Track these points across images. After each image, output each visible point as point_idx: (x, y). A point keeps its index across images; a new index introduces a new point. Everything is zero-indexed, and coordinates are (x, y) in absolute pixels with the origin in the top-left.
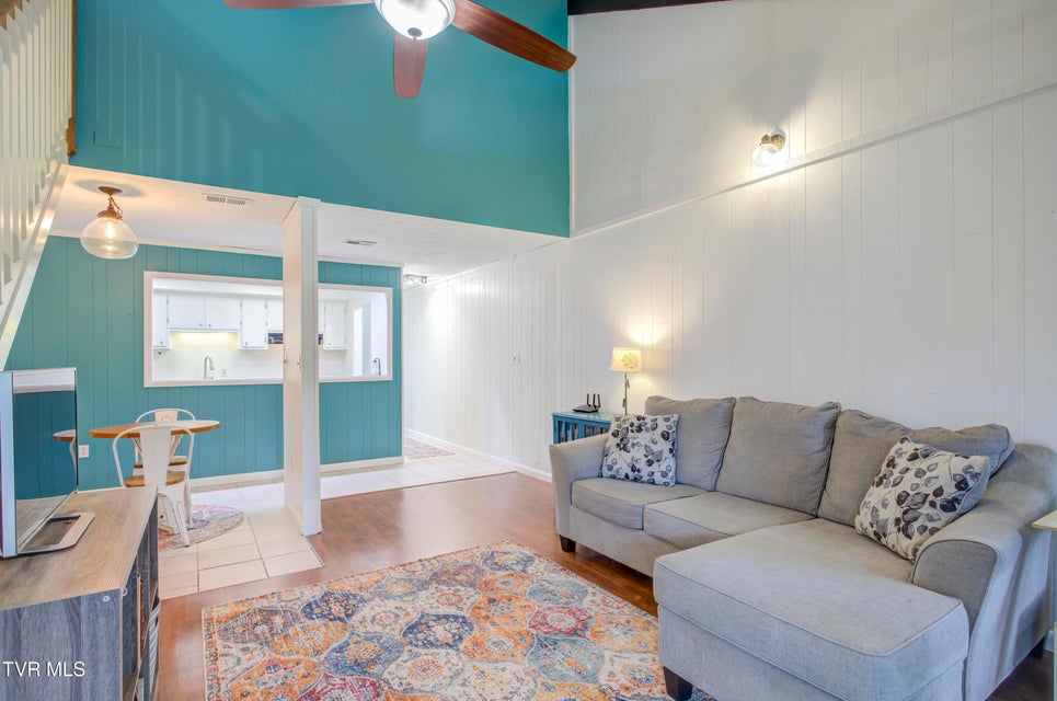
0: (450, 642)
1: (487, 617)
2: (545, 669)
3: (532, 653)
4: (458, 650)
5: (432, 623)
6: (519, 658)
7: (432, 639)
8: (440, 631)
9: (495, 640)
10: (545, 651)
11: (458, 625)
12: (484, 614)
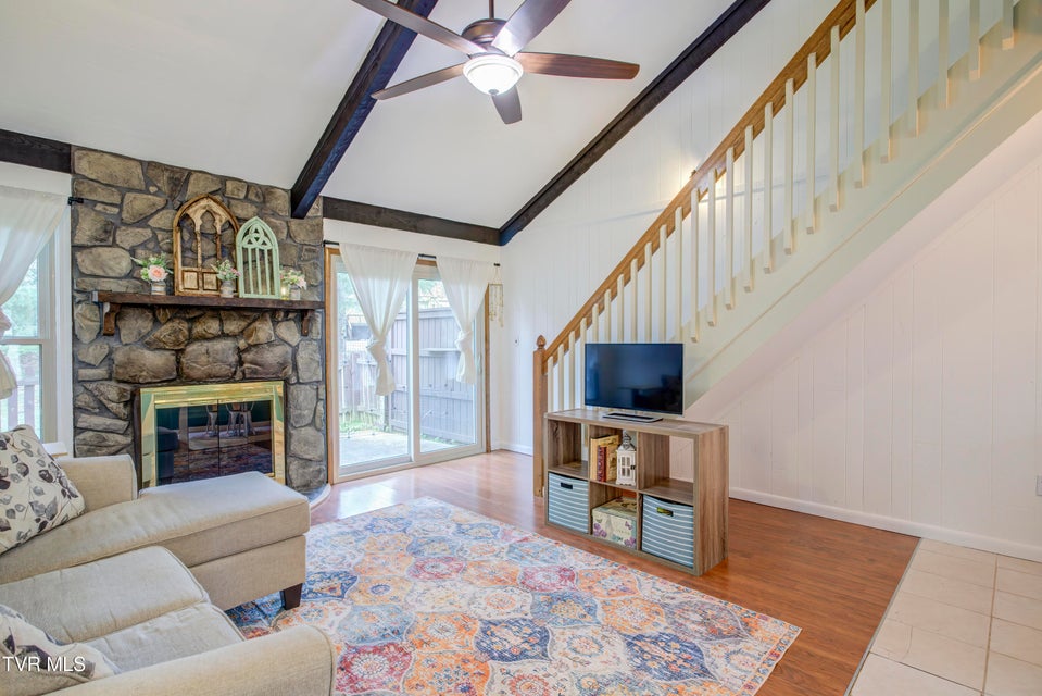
0: (493, 628)
1: (465, 661)
2: (398, 611)
3: (408, 624)
4: (481, 620)
5: (526, 646)
6: (421, 618)
7: (515, 629)
8: (512, 640)
9: (447, 634)
10: (395, 627)
11: (494, 647)
12: (470, 666)
